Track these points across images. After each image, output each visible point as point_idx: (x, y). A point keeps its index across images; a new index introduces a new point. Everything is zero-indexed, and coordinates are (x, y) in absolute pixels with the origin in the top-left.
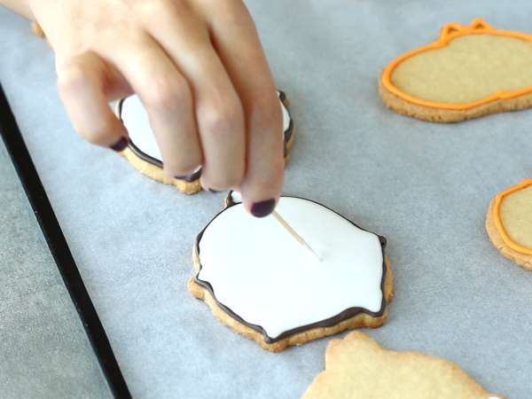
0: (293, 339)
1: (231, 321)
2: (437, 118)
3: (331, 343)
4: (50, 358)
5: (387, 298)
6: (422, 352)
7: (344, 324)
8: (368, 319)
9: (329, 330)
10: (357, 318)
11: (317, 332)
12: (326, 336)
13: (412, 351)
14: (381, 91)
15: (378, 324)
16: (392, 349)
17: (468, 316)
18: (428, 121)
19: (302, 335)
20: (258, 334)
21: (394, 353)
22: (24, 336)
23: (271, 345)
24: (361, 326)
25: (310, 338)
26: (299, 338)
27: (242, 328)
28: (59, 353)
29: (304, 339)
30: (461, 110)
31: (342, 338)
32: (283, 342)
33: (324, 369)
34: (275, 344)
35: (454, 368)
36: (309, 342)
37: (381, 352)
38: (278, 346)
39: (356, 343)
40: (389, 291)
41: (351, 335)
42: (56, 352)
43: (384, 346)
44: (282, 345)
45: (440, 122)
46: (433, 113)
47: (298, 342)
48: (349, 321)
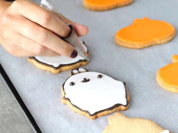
0: (98, 115)
1: (77, 110)
3: (110, 116)
4: (15, 126)
5: (128, 101)
7: (114, 109)
8: (123, 108)
9: (110, 111)
10: (119, 108)
11: (106, 112)
12: (109, 114)
15: (126, 109)
16: (131, 118)
18: (132, 49)
19: (101, 113)
20: (87, 113)
22: (5, 120)
24: (120, 110)
25: (104, 114)
27: (80, 112)
31: (113, 115)
32: (95, 116)
33: (108, 125)
34: (93, 116)
36: (103, 115)
37: (127, 118)
39: (118, 116)
40: (128, 99)
41: (116, 114)
42: (17, 124)
44: (95, 117)
45: (136, 49)
46: (134, 46)
47: (100, 116)
48: (116, 108)
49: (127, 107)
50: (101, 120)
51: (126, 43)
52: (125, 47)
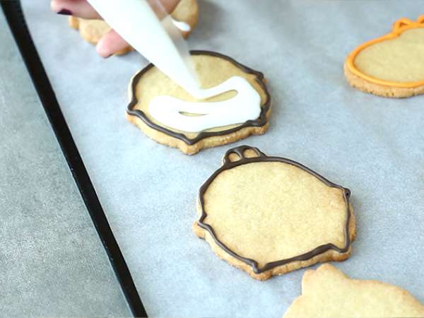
0: (276, 270)
1: (227, 256)
2: (390, 95)
3: (307, 273)
4: (83, 285)
5: (351, 237)
6: (379, 280)
7: (316, 258)
8: (335, 254)
9: (304, 263)
10: (327, 254)
11: (295, 265)
12: (302, 268)
13: (371, 279)
14: (346, 73)
15: (344, 258)
16: (357, 279)
17: (415, 251)
18: (384, 97)
19: (283, 267)
20: (248, 266)
21: (357, 281)
22: (62, 268)
23: (259, 275)
24: (330, 260)
25: (290, 269)
26: (280, 270)
27: (236, 262)
28: (90, 281)
29: (285, 270)
30: (409, 88)
31: (315, 269)
32: (268, 273)
33: (301, 294)
34: (262, 274)
35: (404, 293)
36: (288, 272)
37: (346, 279)
38: (264, 275)
39: (326, 273)
40: (352, 231)
41: (322, 267)
42: (88, 281)
43: (348, 276)
44: (267, 275)
45: (393, 98)
46: (388, 91)
47: (280, 272)
48: (321, 255)
49: (347, 253)
51: (369, 82)
52: (366, 91)
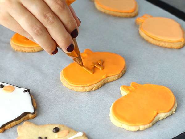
0: (6, 127)
2: (34, 51)
3: (18, 127)
5: (35, 108)
7: (22, 119)
8: (30, 116)
9: (18, 122)
10: (26, 116)
11: (14, 123)
12: (17, 124)
15: (35, 116)
16: (41, 125)
17: (63, 110)
18: (31, 52)
19: (9, 125)
24: (28, 119)
26: (8, 126)
29: (10, 127)
31: (22, 125)
33: (18, 136)
36: (11, 127)
37: (37, 127)
38: (2, 130)
39: (27, 125)
40: (35, 105)
41: (24, 123)
43: (37, 124)
44: (3, 130)
45: (35, 52)
46: (32, 49)
47: (8, 128)
48: (24, 117)
49: (35, 114)
50: (10, 133)
51: (23, 47)
52: (22, 52)
